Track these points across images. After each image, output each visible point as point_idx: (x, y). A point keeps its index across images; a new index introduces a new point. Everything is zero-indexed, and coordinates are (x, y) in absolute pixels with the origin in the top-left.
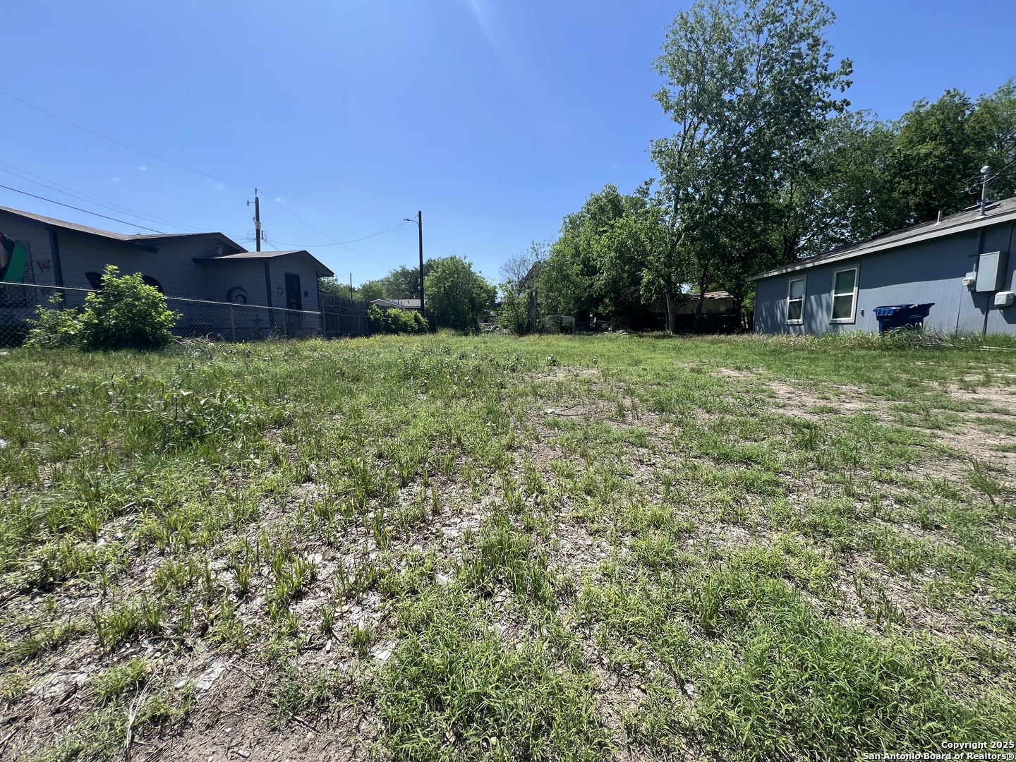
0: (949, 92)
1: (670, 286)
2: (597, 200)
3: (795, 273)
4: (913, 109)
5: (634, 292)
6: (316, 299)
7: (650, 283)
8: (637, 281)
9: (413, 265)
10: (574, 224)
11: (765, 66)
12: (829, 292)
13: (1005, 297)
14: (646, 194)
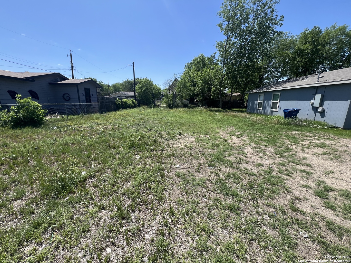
0: (315, 27)
1: (221, 92)
2: (197, 59)
3: (261, 92)
4: (304, 31)
5: (209, 94)
6: (97, 98)
7: (214, 91)
8: (210, 89)
9: (131, 79)
10: (189, 67)
11: (256, 17)
12: (271, 100)
13: (321, 109)
14: (214, 57)
